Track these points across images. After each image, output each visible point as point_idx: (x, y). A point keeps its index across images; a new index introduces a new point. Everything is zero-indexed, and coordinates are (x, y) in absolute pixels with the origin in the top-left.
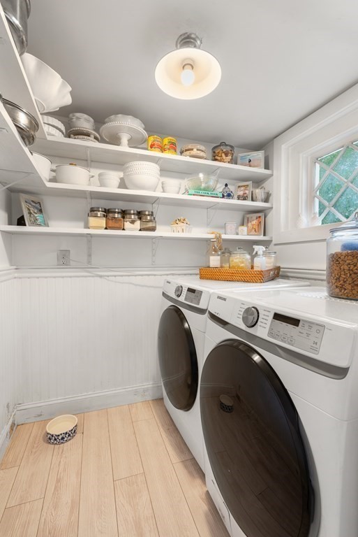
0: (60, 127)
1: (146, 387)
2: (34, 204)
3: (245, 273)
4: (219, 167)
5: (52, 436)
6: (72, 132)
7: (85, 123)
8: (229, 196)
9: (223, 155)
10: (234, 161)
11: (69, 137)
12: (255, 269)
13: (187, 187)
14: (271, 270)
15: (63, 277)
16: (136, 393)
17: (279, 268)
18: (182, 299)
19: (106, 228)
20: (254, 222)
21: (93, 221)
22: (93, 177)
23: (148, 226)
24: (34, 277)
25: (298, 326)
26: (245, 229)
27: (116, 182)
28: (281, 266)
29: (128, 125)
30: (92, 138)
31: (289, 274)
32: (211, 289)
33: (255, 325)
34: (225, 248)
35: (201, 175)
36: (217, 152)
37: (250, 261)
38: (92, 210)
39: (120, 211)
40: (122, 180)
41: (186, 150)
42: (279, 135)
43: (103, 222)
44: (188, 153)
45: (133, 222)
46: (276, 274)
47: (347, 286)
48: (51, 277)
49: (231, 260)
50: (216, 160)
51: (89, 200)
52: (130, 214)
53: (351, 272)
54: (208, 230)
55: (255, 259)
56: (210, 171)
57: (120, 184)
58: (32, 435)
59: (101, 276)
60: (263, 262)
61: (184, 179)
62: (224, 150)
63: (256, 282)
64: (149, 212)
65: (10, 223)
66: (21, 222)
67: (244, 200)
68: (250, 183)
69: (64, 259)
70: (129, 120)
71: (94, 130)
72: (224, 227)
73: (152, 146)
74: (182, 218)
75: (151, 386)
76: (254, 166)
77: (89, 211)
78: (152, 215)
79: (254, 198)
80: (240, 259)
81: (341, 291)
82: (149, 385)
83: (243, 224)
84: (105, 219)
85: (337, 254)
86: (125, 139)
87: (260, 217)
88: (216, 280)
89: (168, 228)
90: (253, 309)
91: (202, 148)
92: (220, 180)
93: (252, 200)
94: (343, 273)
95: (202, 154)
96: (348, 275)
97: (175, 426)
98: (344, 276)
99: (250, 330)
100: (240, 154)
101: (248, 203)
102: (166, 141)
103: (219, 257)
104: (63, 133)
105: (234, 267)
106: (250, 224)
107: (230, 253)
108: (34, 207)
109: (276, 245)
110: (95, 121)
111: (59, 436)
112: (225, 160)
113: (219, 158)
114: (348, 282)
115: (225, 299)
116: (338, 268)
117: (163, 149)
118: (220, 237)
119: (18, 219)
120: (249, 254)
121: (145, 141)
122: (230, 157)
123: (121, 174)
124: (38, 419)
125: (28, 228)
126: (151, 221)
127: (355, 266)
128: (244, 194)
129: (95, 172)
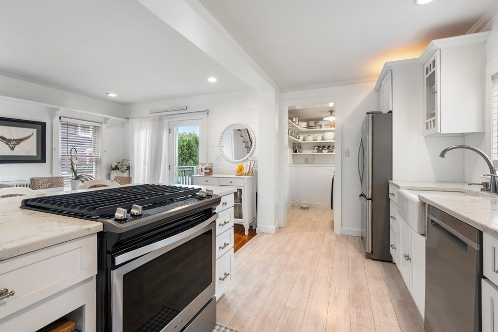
7: (312, 123)
15: (306, 166)
21: (314, 150)
22: (314, 138)
23: (330, 151)
27: (321, 139)
30: (314, 127)
39: (322, 147)
45: (325, 150)
48: (303, 166)
51: (313, 145)
52: (325, 147)
59: (317, 166)
65: (293, 152)
69: (306, 161)
73: (331, 126)
77: (312, 148)
78: (332, 147)
84: (317, 150)
108: (299, 148)
123: (322, 136)
125: (298, 153)
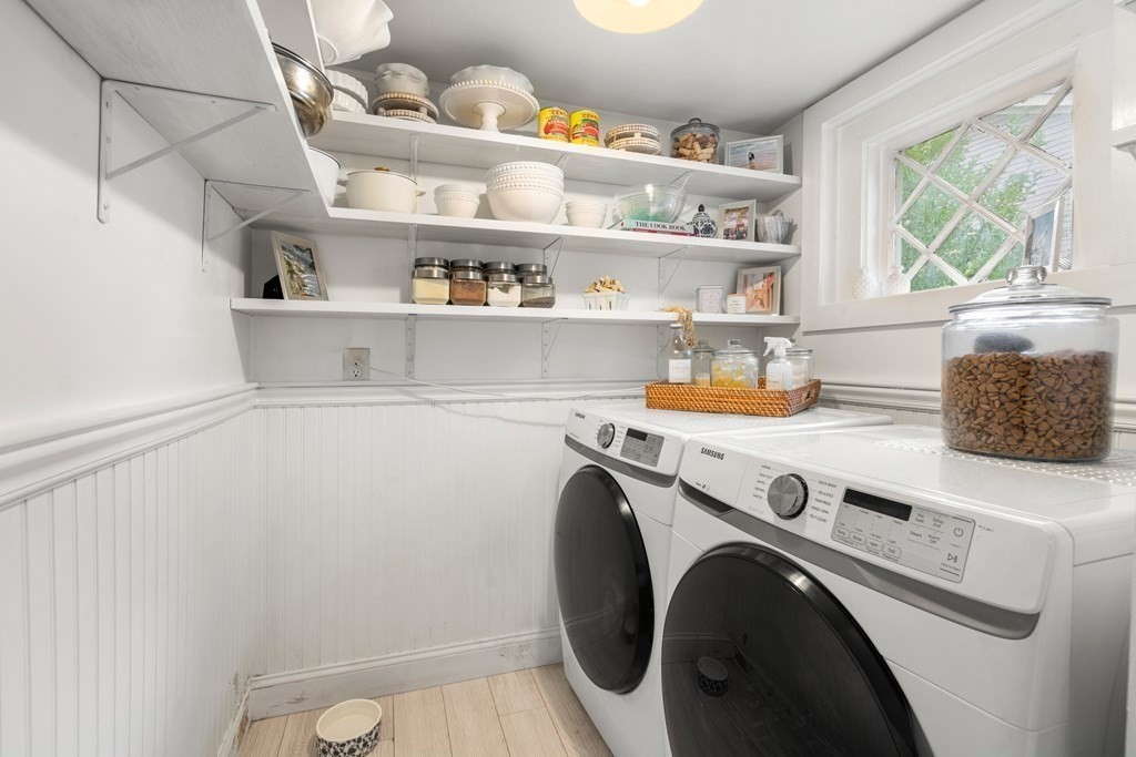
0: (358, 93)
1: (524, 638)
2: (299, 253)
3: (748, 395)
4: (688, 172)
5: (330, 745)
6: (383, 103)
7: (408, 82)
8: (708, 231)
9: (697, 145)
10: (719, 158)
11: (376, 113)
12: (769, 387)
13: (618, 212)
14: (804, 389)
15: (354, 405)
16: (503, 652)
17: (817, 384)
18: (614, 452)
19: (450, 303)
20: (759, 286)
21: (422, 287)
22: (422, 194)
23: (536, 296)
24: (293, 406)
25: (907, 519)
26: (739, 300)
27: (472, 204)
28: (823, 379)
29: (500, 87)
30: (423, 114)
31: (839, 397)
32: (682, 432)
33: (799, 513)
34: (702, 341)
35: (650, 189)
36: (682, 139)
37: (756, 369)
38: (419, 264)
39: (477, 265)
40: (484, 198)
41: (619, 137)
42: (816, 102)
43: (443, 289)
44: (623, 141)
45: (505, 289)
46: (813, 397)
47: (993, 427)
48: (329, 405)
49: (714, 367)
50: (680, 156)
51: (412, 242)
52: (500, 272)
53: (1003, 398)
54: (662, 302)
55: (771, 367)
56: (666, 180)
57: (479, 208)
58: (286, 743)
59: (434, 403)
60: (786, 373)
61: (612, 196)
62: (698, 136)
63: (773, 416)
64: (538, 266)
65: (248, 294)
66: (273, 290)
67: (738, 238)
68: (751, 203)
69: (357, 366)
70: (503, 77)
71: (427, 97)
72: (696, 295)
73: (548, 130)
74: (608, 279)
75: (535, 636)
76: (761, 168)
77: (412, 268)
78: (544, 272)
79: (761, 235)
80: (736, 365)
81: (978, 439)
82: (531, 634)
83: (734, 291)
84: (447, 282)
85: (969, 359)
86: (491, 114)
87: (771, 274)
88: (683, 410)
89: (578, 300)
90: (792, 478)
91: (653, 131)
92: (689, 197)
93: (757, 240)
94: (983, 399)
95: (652, 144)
96: (997, 404)
97: (591, 724)
98: (987, 407)
99: (789, 526)
100: (729, 143)
101: (748, 246)
102: (577, 118)
103: (688, 362)
104: (364, 105)
105: (721, 383)
106: (749, 290)
107: (712, 352)
108: (300, 259)
109: (806, 333)
110: (430, 80)
111: (343, 745)
112: (700, 157)
113: (687, 152)
114: (996, 420)
115: (720, 456)
116: (971, 390)
117: (570, 135)
118: (689, 318)
119: (266, 285)
120: (755, 355)
121: (534, 118)
122: (710, 150)
123: (482, 188)
124: (297, 707)
125: (287, 304)
126: (543, 285)
127: (1012, 385)
128: (738, 226)
129: (429, 184)
